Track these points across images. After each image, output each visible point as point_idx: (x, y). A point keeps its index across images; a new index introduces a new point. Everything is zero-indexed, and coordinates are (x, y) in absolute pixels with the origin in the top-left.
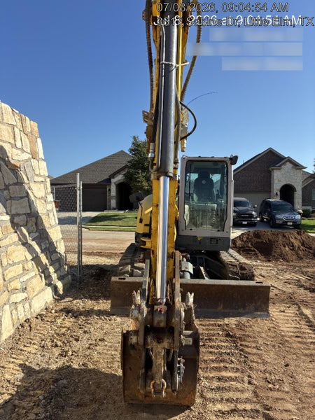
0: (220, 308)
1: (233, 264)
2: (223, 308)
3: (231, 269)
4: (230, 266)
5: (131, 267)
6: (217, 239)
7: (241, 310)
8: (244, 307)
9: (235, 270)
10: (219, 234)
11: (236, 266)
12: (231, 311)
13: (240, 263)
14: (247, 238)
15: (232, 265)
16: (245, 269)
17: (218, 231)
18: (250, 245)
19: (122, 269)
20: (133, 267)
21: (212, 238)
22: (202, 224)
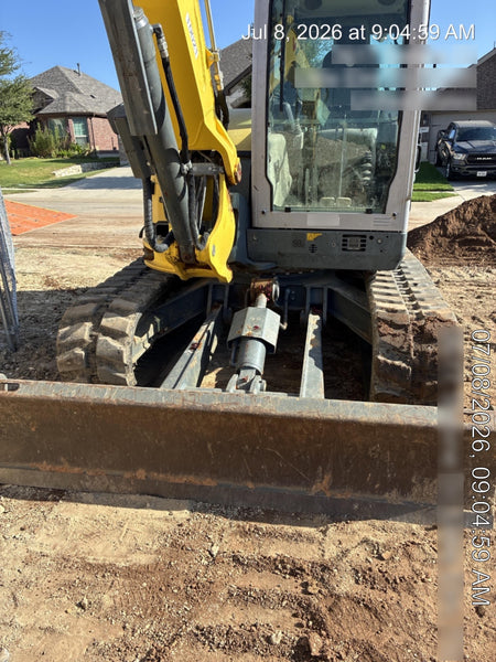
0: (321, 486)
1: (397, 319)
2: (333, 486)
3: (387, 339)
4: (385, 328)
5: (94, 329)
6: (363, 237)
7: (392, 497)
8: (405, 488)
9: (398, 342)
10: (371, 223)
11: (405, 327)
12: (358, 495)
13: (420, 317)
14: (476, 213)
15: (392, 324)
16: (431, 339)
17: (369, 212)
18: (479, 231)
19: (65, 336)
20: (98, 328)
21: (347, 235)
22: (320, 194)
